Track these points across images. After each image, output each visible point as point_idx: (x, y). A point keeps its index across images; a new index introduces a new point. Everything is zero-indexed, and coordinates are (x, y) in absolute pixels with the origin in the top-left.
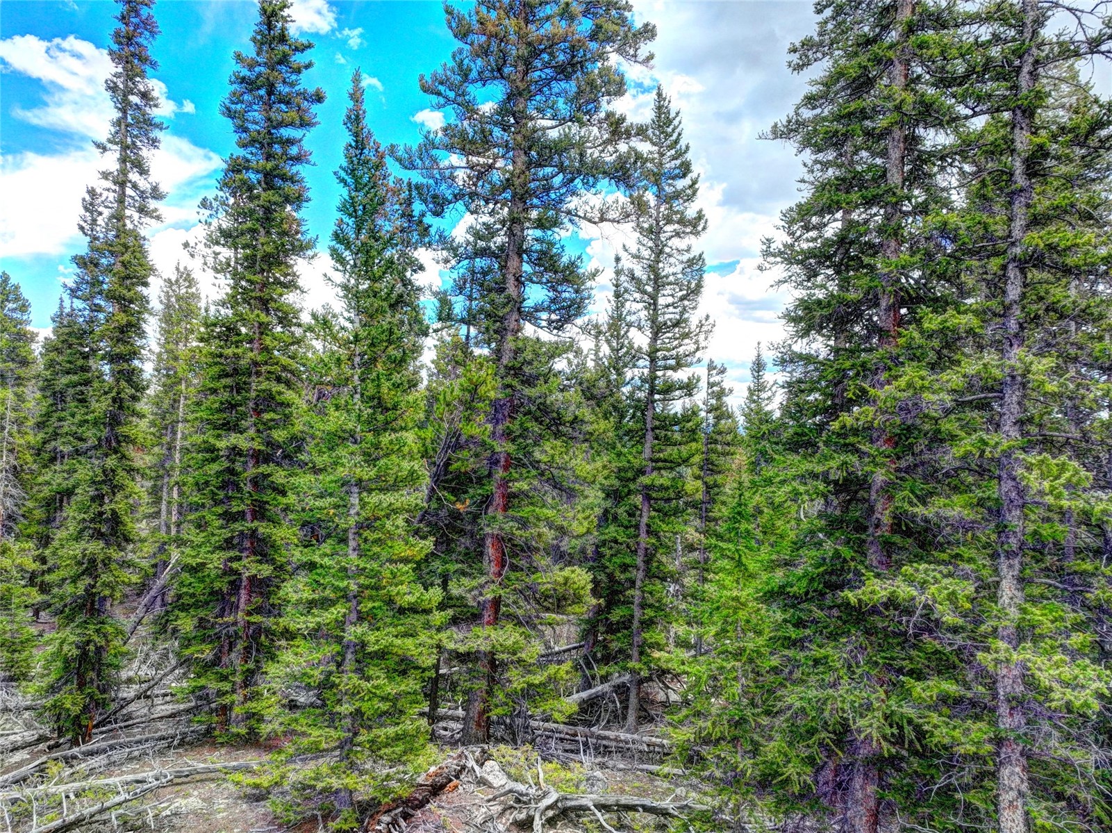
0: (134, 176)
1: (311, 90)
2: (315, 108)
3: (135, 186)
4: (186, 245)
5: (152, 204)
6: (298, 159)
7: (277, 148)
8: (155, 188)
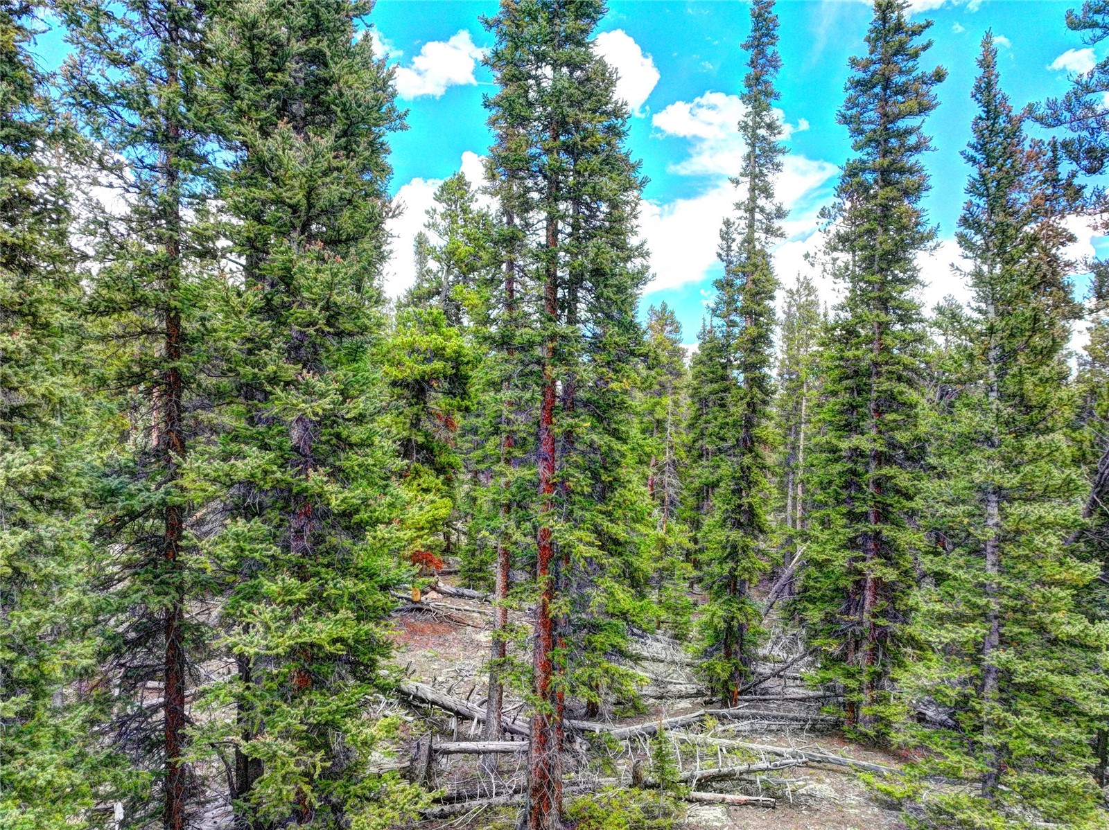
0: (761, 202)
1: (930, 71)
2: (935, 89)
3: (762, 210)
4: (807, 256)
5: (777, 223)
6: (917, 148)
7: (894, 142)
8: (779, 209)
